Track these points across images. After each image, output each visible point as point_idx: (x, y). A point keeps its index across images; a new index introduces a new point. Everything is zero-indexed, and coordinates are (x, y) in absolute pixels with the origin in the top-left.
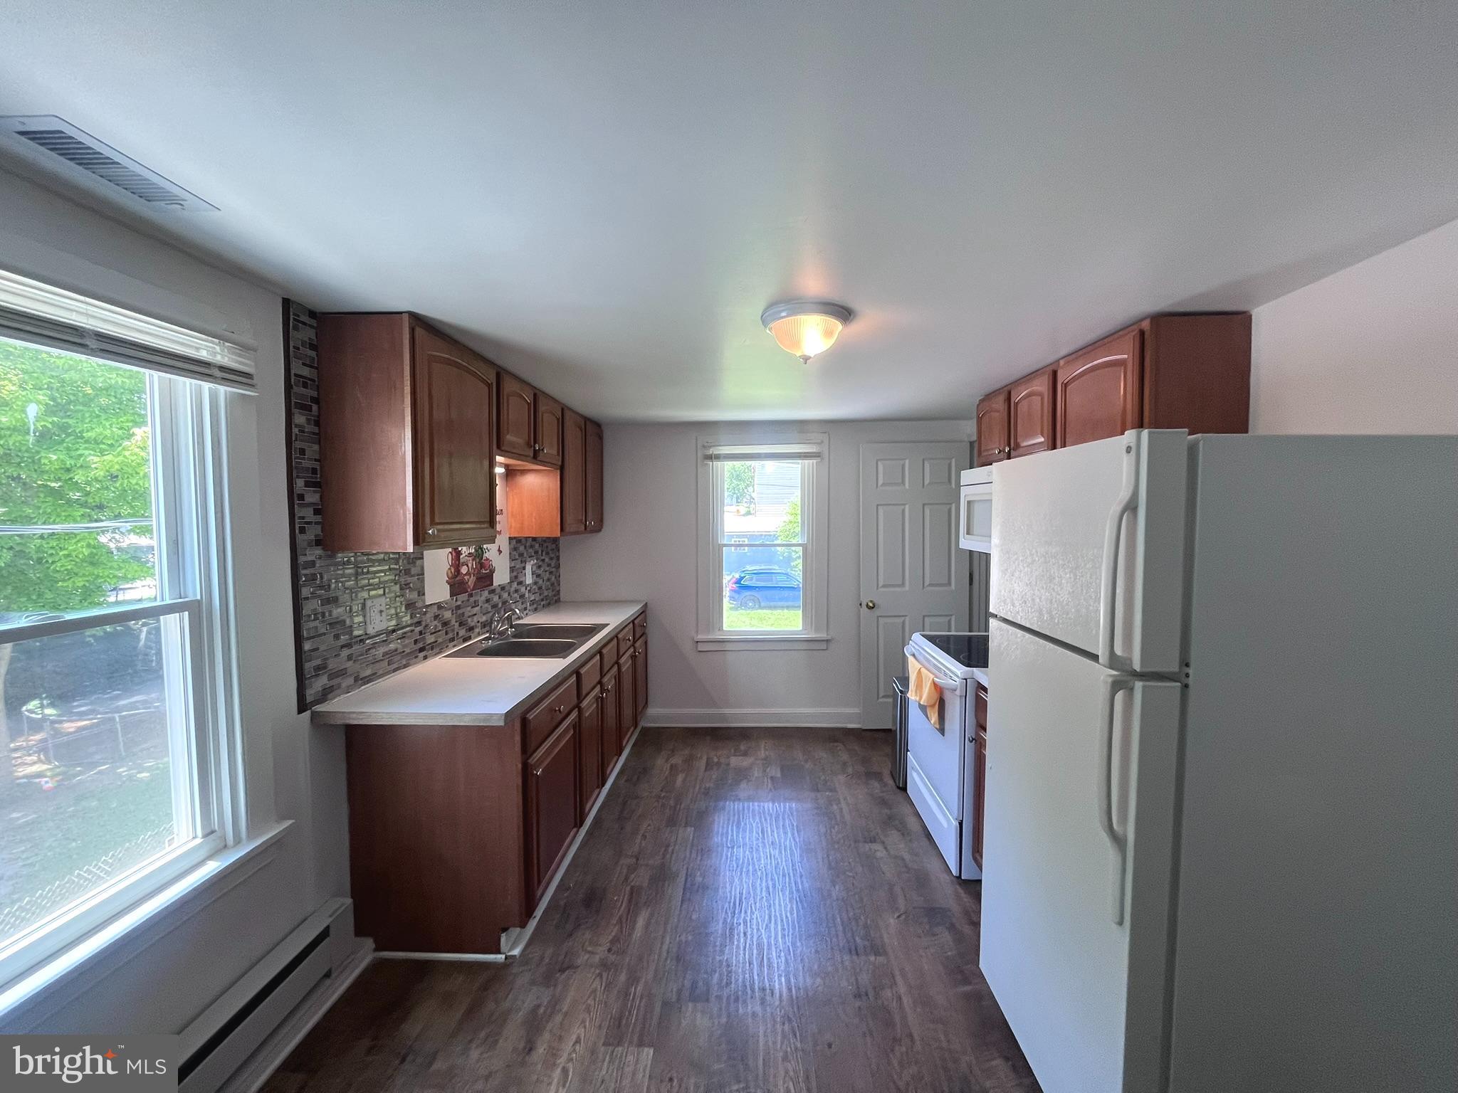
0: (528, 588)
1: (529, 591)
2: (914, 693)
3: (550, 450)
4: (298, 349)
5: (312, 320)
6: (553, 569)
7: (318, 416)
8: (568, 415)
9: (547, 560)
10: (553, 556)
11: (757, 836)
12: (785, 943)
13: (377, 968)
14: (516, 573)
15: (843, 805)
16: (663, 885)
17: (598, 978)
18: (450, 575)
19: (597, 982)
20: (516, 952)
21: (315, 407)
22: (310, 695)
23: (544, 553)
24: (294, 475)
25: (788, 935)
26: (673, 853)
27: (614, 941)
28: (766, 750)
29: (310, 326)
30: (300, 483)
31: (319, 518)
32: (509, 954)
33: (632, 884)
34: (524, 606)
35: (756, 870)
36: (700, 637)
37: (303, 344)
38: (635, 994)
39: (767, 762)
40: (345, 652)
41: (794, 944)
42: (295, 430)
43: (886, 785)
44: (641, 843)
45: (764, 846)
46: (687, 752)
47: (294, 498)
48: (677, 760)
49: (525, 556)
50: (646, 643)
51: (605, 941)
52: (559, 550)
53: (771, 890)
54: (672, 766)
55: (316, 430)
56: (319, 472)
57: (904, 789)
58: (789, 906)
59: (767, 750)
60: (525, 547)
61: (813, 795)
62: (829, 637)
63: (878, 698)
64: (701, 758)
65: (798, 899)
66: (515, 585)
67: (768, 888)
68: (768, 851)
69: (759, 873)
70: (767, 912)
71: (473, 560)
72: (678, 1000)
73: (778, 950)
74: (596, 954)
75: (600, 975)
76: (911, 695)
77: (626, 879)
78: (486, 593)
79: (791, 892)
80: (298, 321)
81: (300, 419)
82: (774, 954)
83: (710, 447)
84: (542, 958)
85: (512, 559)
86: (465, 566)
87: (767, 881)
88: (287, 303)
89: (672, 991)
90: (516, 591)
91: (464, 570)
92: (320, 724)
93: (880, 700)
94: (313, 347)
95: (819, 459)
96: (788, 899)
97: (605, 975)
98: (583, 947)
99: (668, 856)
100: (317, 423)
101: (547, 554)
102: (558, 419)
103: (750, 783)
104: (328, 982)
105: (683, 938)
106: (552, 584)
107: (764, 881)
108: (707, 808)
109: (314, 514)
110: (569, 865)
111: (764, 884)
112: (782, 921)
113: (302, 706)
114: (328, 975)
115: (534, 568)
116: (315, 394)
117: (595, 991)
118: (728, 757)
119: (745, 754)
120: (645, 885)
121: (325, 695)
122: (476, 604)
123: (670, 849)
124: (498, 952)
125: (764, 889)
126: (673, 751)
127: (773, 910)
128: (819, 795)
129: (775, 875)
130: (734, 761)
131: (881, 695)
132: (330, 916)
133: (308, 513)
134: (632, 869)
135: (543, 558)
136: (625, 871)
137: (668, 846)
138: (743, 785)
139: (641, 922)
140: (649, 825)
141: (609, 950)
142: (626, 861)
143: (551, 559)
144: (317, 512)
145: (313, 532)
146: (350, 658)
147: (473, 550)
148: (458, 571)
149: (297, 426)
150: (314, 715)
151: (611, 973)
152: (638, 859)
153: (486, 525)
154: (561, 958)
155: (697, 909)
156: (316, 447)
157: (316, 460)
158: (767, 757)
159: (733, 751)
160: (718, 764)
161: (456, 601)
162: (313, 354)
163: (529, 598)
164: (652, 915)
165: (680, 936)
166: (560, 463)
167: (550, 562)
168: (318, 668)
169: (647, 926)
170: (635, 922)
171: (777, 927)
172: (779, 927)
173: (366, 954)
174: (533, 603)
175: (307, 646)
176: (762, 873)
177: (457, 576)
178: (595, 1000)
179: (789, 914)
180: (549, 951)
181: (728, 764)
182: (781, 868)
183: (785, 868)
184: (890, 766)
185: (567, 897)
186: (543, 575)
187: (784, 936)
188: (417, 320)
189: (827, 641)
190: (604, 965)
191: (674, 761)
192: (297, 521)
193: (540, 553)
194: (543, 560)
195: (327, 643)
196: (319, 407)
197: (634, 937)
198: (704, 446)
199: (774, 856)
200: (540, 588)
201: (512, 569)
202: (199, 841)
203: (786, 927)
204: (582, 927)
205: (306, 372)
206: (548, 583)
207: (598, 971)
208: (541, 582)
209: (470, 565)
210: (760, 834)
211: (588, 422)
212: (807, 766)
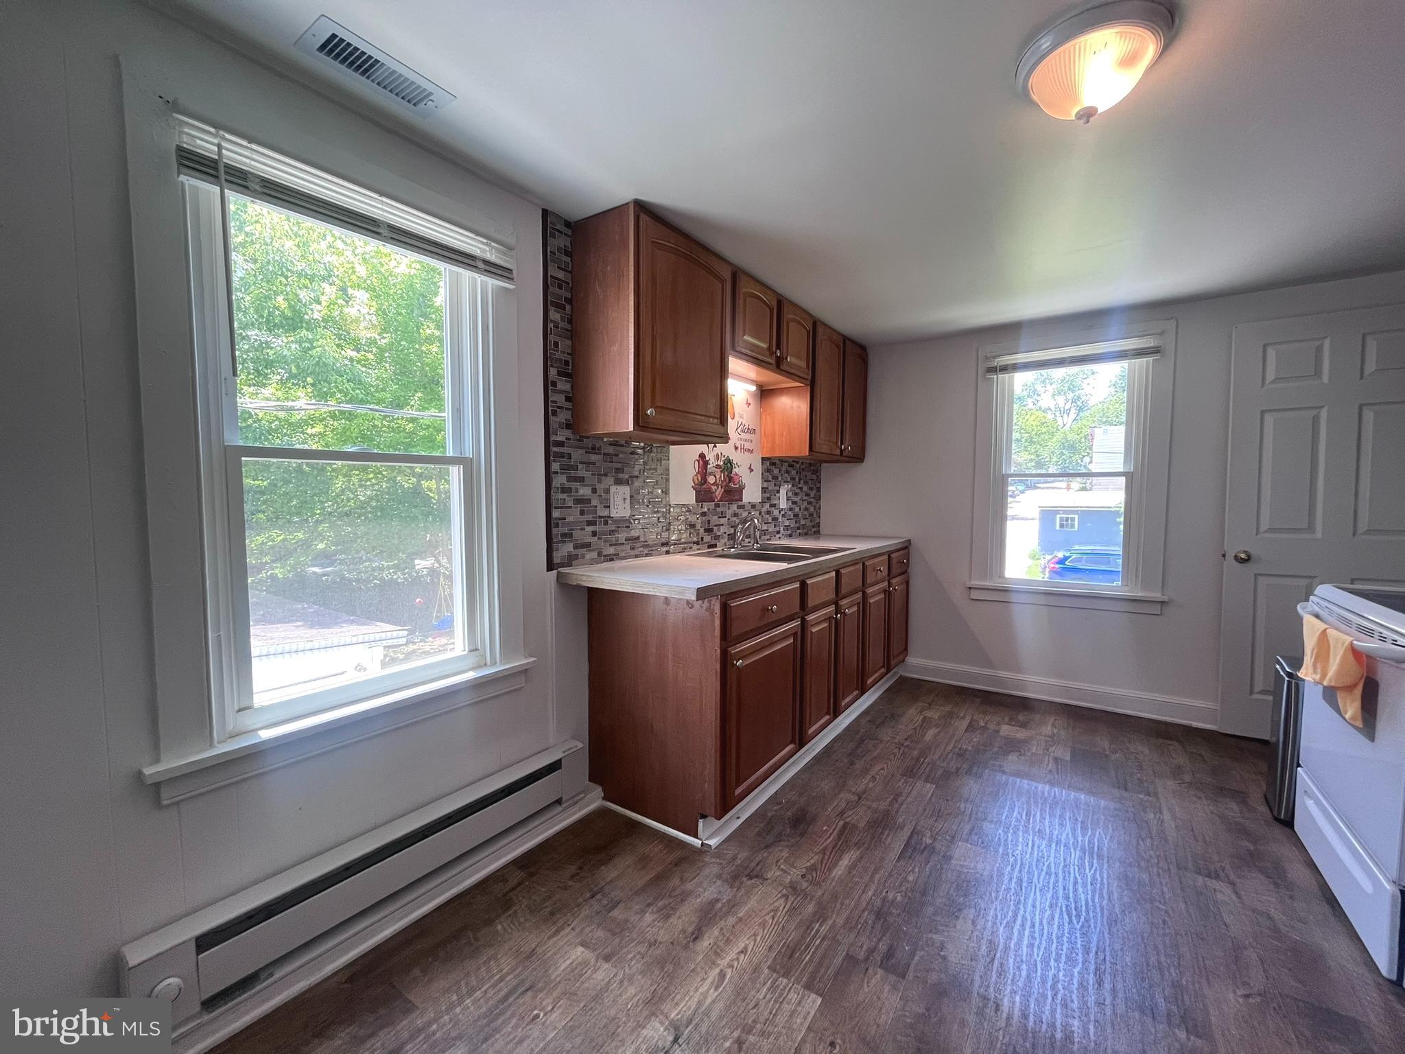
0: (782, 513)
1: (783, 516)
2: (1311, 670)
3: (795, 360)
4: (555, 254)
5: (567, 229)
6: (813, 500)
7: (571, 315)
8: (820, 330)
9: (805, 489)
10: (812, 486)
11: (1019, 816)
12: (1031, 955)
13: (602, 813)
14: (768, 495)
15: (1167, 816)
16: (882, 833)
17: (784, 898)
18: (697, 482)
19: (782, 901)
20: (713, 842)
21: (568, 307)
22: (557, 557)
23: (802, 482)
24: (549, 363)
25: (1039, 948)
26: (902, 804)
27: (813, 868)
28: (1053, 725)
29: (565, 234)
30: (553, 372)
31: (569, 405)
32: (706, 842)
33: (848, 820)
34: (777, 529)
35: (1007, 854)
36: (975, 583)
37: (559, 249)
38: (818, 931)
39: (1052, 740)
40: (590, 529)
41: (1046, 962)
42: (551, 325)
43: (1254, 810)
44: (868, 784)
45: (1026, 831)
46: (948, 708)
47: (548, 384)
48: (934, 714)
49: (780, 479)
50: (907, 583)
51: (804, 863)
52: (820, 482)
53: (1024, 884)
54: (925, 718)
55: (569, 327)
56: (570, 364)
57: (1289, 823)
58: (1048, 912)
59: (1055, 727)
60: (780, 471)
61: (1116, 792)
62: (1165, 598)
63: (1251, 692)
64: (963, 718)
65: (1064, 909)
66: (767, 506)
67: (1020, 880)
68: (1031, 838)
69: (1012, 860)
70: (1012, 907)
71: (721, 472)
72: (867, 959)
73: (1018, 959)
74: (789, 874)
75: (786, 897)
76: (1306, 673)
77: (842, 813)
78: (734, 507)
79: (1055, 896)
80: (554, 229)
81: (555, 315)
82: (1011, 961)
83: (995, 357)
84: (734, 858)
85: (765, 480)
86: (713, 477)
87: (1020, 871)
88: (545, 213)
89: (862, 947)
90: (769, 513)
91: (711, 480)
92: (564, 585)
93: (1255, 696)
94: (567, 253)
95: (1157, 357)
96: (1048, 903)
97: (791, 898)
98: (778, 861)
99: (896, 806)
100: (570, 321)
101: (806, 483)
102: (808, 332)
103: (1022, 758)
104: (559, 809)
105: (891, 896)
106: (811, 515)
107: (1017, 870)
108: (958, 769)
109: (566, 401)
110: (787, 783)
111: (1016, 874)
112: (1033, 926)
113: (550, 566)
114: (559, 802)
115: (790, 494)
116: (569, 296)
117: (776, 910)
118: (999, 724)
119: (1023, 725)
120: (862, 825)
121: (570, 560)
122: (722, 515)
123: (900, 799)
124: (696, 836)
125: (1015, 880)
126: (930, 705)
127: (1022, 909)
128: (1126, 794)
129: (1034, 869)
130: (1005, 730)
131: (1257, 689)
132: (564, 752)
133: (560, 399)
134: (851, 806)
135: (800, 486)
136: (843, 805)
137: (900, 794)
138: (1013, 757)
139: (845, 862)
140: (883, 769)
141: (803, 876)
142: (845, 796)
143: (811, 489)
144: (568, 399)
145: (563, 416)
146: (594, 534)
147: (722, 463)
148: (705, 480)
149: (552, 321)
150: (559, 575)
151: (799, 899)
152: (860, 798)
153: (716, 421)
154: (753, 865)
155: (917, 870)
156: (569, 342)
157: (568, 354)
158: (1054, 736)
159: (1007, 719)
160: (985, 728)
161: (702, 507)
162: (568, 260)
163: (783, 522)
164: (861, 858)
165: (887, 892)
166: (810, 378)
167: (809, 492)
168: (564, 535)
169: (852, 867)
170: (840, 858)
171: (1024, 930)
172: (1027, 933)
173: (595, 800)
174: (787, 528)
175: (556, 514)
176: (1016, 860)
177: (703, 484)
178: (773, 919)
179: (1045, 922)
180: (743, 855)
181: (998, 732)
182: (1046, 864)
183: (1053, 865)
184: (1265, 788)
185: (776, 811)
186: (800, 503)
187: (1031, 946)
188: (641, 207)
189: (1162, 603)
190: (793, 888)
191: (928, 714)
192: (550, 404)
193: (797, 480)
194: (801, 488)
195: (573, 515)
196: (572, 308)
197: (834, 874)
198: (987, 358)
199: (1039, 847)
200: (796, 515)
201: (764, 490)
202: (465, 653)
203: (1037, 935)
204: (782, 843)
205: (561, 275)
206: (806, 512)
207: (784, 892)
208: (797, 509)
209: (718, 477)
210: (1024, 817)
211: (847, 342)
212: (1113, 757)
